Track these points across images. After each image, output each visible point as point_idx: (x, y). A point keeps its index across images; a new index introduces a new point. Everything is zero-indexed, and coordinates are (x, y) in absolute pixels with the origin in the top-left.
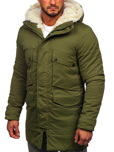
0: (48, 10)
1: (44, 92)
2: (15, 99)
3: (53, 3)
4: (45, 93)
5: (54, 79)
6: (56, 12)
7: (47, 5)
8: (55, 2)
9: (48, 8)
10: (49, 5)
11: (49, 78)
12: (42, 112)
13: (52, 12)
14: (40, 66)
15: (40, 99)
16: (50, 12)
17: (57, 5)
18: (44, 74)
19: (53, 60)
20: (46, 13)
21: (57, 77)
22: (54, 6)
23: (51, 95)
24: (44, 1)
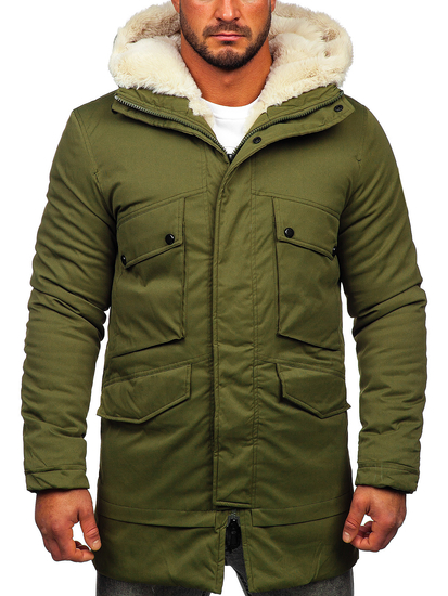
0: (210, 41)
1: (243, 364)
2: (70, 403)
3: (228, 14)
4: (246, 369)
5: (284, 308)
6: (239, 51)
7: (203, 22)
8: (237, 9)
9: (209, 33)
10: (214, 22)
11: (262, 306)
12: (228, 445)
13: (223, 49)
14: (224, 261)
15: (225, 394)
16: (215, 50)
17: (242, 22)
18: (244, 293)
19: (281, 236)
20: (202, 53)
21: (293, 300)
22: (233, 24)
23: (271, 374)
24: (195, 7)
